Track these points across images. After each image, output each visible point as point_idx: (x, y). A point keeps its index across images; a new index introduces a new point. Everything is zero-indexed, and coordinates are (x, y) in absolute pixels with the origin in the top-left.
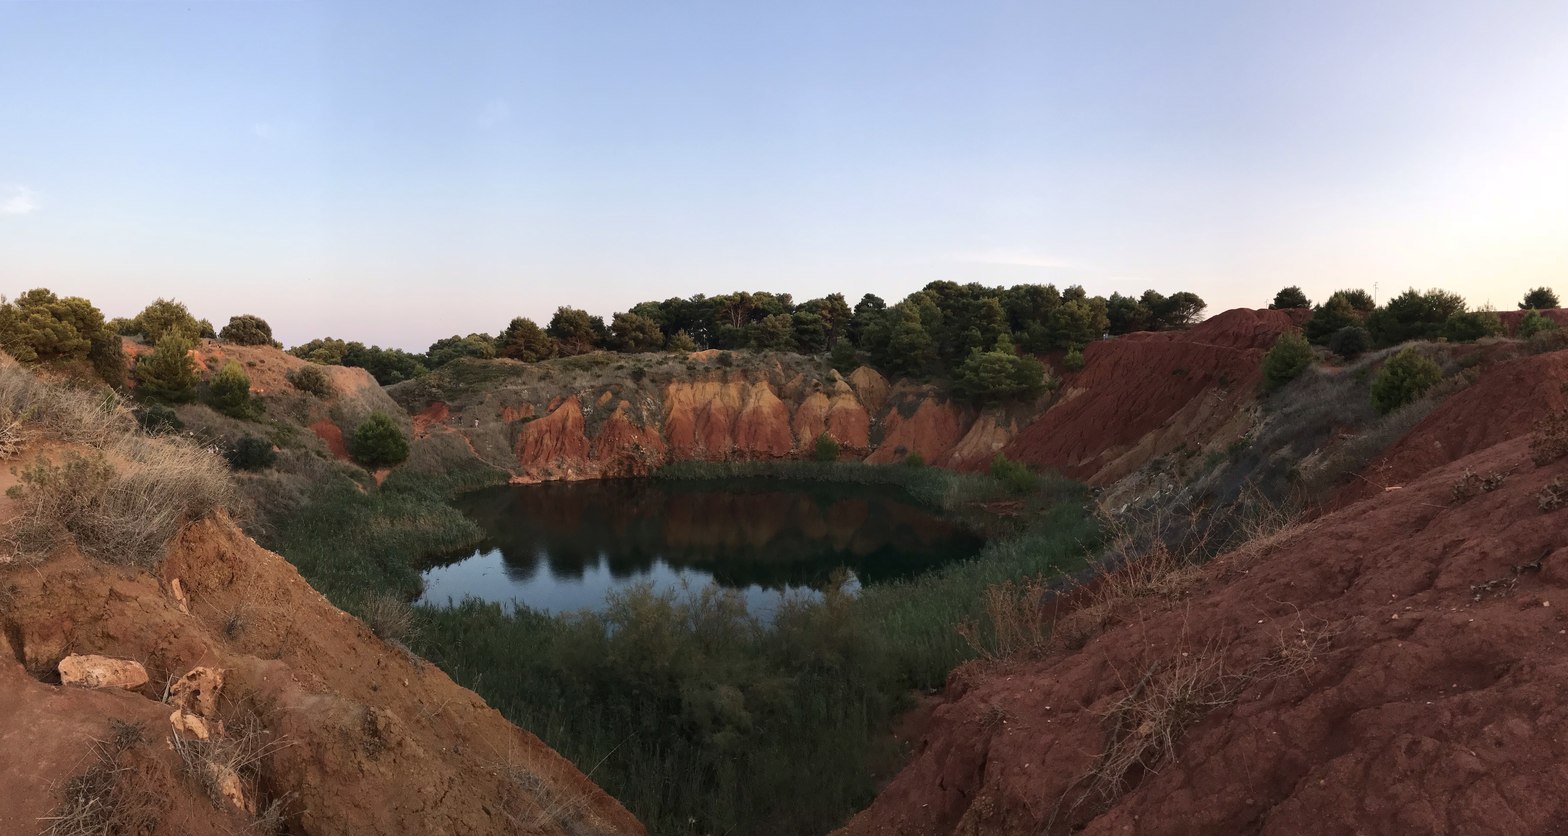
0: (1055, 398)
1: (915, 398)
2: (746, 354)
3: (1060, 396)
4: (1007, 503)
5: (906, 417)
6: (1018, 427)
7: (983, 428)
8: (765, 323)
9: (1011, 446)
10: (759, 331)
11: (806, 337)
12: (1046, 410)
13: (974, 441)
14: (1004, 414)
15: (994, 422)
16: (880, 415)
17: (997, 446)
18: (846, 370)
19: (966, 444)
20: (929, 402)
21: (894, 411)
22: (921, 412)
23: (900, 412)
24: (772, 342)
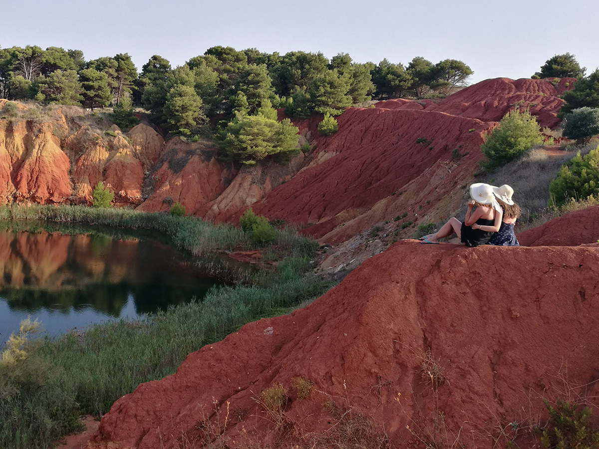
0: (307, 160)
1: (184, 155)
2: (31, 106)
3: (311, 159)
4: (248, 253)
5: (176, 172)
6: (272, 184)
7: (241, 184)
8: (52, 77)
9: (262, 202)
10: (46, 85)
11: (91, 93)
12: (298, 171)
13: (231, 196)
14: (260, 172)
15: (250, 180)
16: (153, 169)
17: (251, 201)
18: (127, 126)
19: (224, 198)
20: (196, 158)
21: (166, 166)
22: (188, 167)
23: (170, 167)
24: (58, 96)
